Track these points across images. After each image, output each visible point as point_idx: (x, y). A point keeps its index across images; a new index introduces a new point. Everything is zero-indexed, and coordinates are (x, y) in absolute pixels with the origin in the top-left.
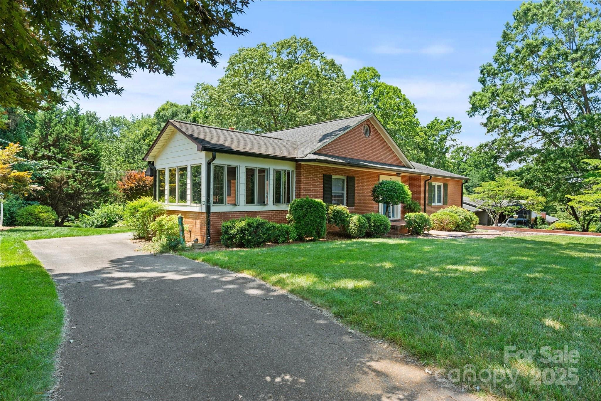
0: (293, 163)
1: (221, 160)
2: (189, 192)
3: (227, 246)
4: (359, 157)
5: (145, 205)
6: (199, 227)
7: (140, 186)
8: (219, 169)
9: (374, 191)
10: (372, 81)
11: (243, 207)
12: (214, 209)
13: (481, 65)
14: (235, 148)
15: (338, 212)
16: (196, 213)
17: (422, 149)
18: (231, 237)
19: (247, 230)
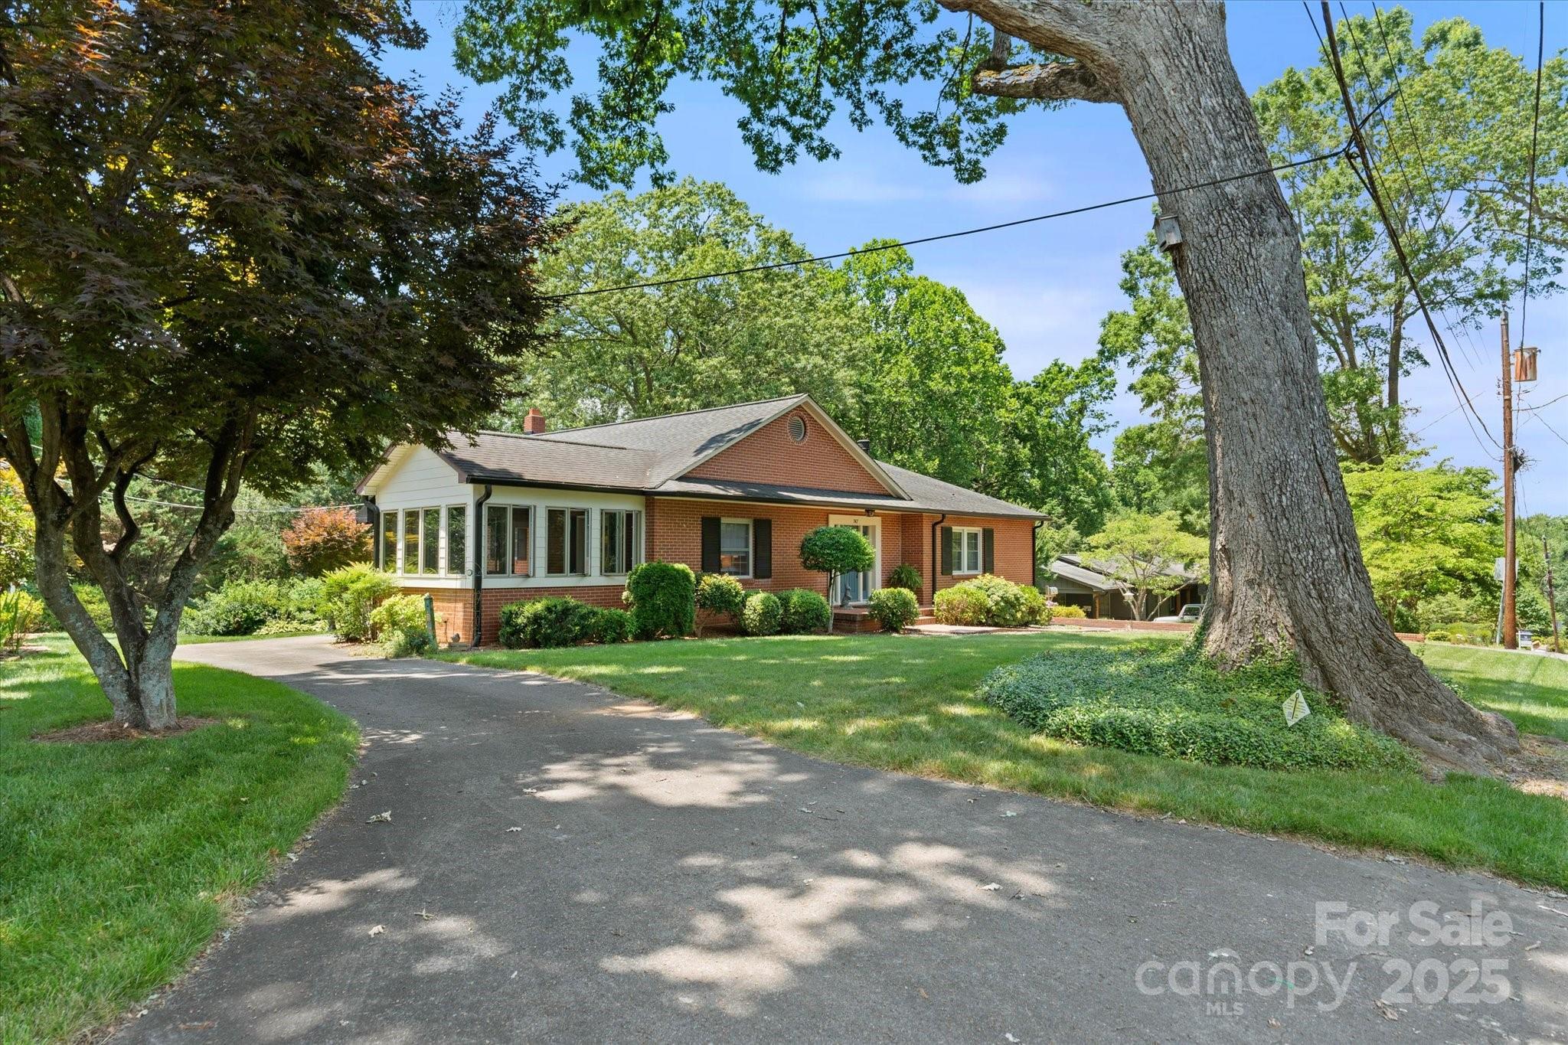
0: (643, 498)
1: (501, 498)
2: (443, 553)
3: (510, 646)
4: (780, 480)
5: (359, 578)
6: (460, 615)
7: (333, 540)
8: (497, 513)
9: (803, 547)
10: (895, 273)
11: (541, 578)
12: (488, 583)
13: (1124, 252)
14: (528, 476)
15: (718, 588)
16: (455, 591)
17: (1024, 439)
18: (517, 630)
19: (545, 618)
